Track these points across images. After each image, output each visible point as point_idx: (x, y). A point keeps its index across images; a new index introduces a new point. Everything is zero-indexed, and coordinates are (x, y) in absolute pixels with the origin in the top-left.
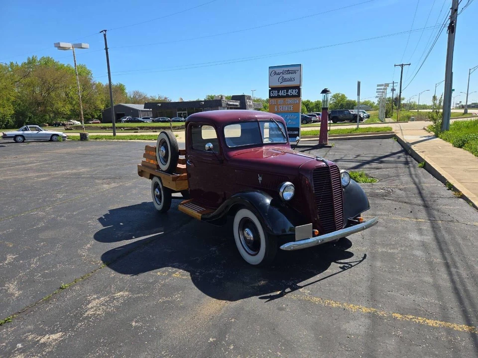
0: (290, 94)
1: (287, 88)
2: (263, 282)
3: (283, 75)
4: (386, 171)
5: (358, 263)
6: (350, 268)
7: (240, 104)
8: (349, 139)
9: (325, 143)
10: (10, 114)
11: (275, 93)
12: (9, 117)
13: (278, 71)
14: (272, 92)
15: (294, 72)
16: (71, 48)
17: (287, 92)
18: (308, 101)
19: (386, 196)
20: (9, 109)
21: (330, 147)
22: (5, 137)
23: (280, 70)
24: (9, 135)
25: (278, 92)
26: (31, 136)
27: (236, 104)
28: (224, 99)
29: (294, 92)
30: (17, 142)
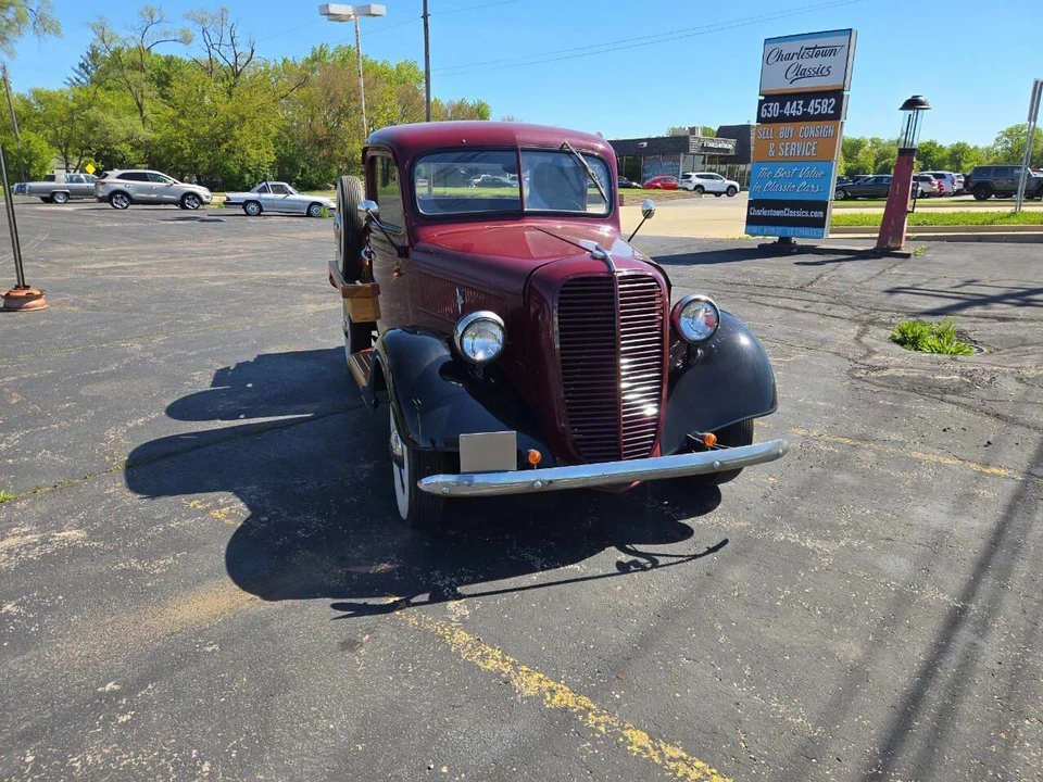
0: (812, 112)
1: (807, 96)
2: (385, 566)
3: (800, 61)
4: (1024, 328)
5: (683, 561)
6: (644, 569)
7: (736, 148)
8: (980, 239)
9: (893, 245)
10: (268, 163)
11: (774, 109)
12: (266, 168)
13: (787, 48)
14: (767, 108)
15: (832, 51)
16: (353, 17)
17: (806, 105)
18: (930, 143)
19: (956, 392)
20: (267, 153)
21: (907, 256)
22: (228, 203)
23: (794, 47)
24: (235, 199)
25: (782, 107)
26: (273, 204)
27: (726, 146)
28: (699, 134)
29: (825, 106)
30: (248, 214)
